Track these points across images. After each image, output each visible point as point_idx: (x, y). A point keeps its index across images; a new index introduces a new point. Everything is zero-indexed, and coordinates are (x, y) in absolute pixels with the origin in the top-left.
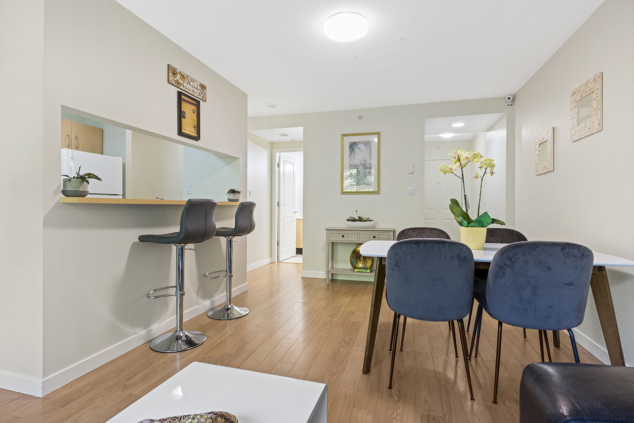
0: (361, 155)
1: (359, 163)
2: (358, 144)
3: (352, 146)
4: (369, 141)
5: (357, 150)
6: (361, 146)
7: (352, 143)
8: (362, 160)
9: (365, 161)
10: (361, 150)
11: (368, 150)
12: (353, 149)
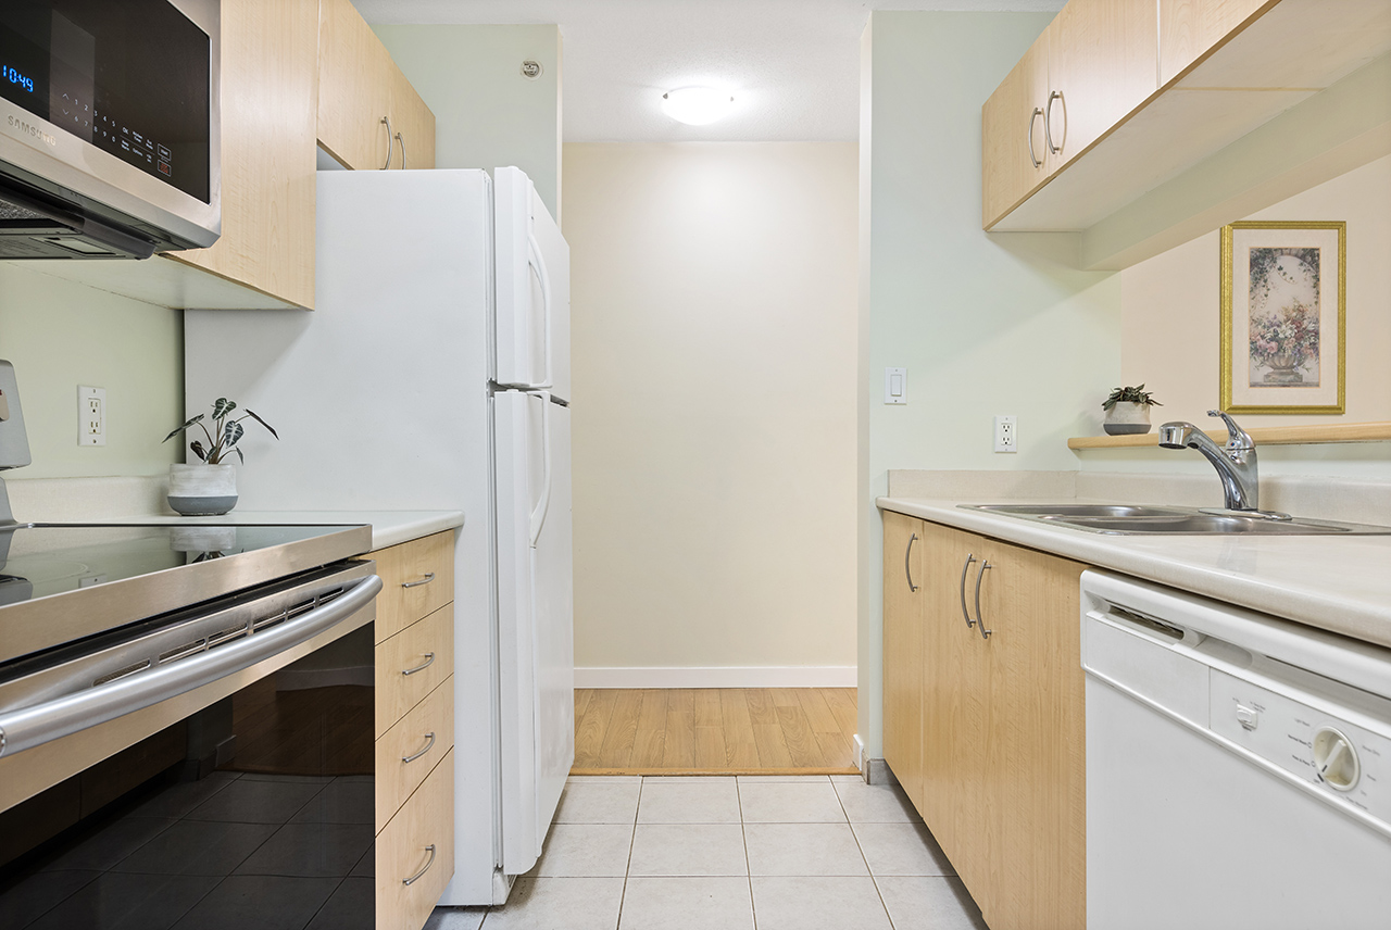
0: (1287, 288)
1: (1281, 317)
2: (1277, 255)
3: (1261, 261)
4: (1314, 249)
5: (1273, 275)
6: (1290, 264)
7: (1259, 250)
8: (1291, 307)
9: (1301, 310)
10: (1288, 277)
11: (1309, 275)
12: (1262, 271)
